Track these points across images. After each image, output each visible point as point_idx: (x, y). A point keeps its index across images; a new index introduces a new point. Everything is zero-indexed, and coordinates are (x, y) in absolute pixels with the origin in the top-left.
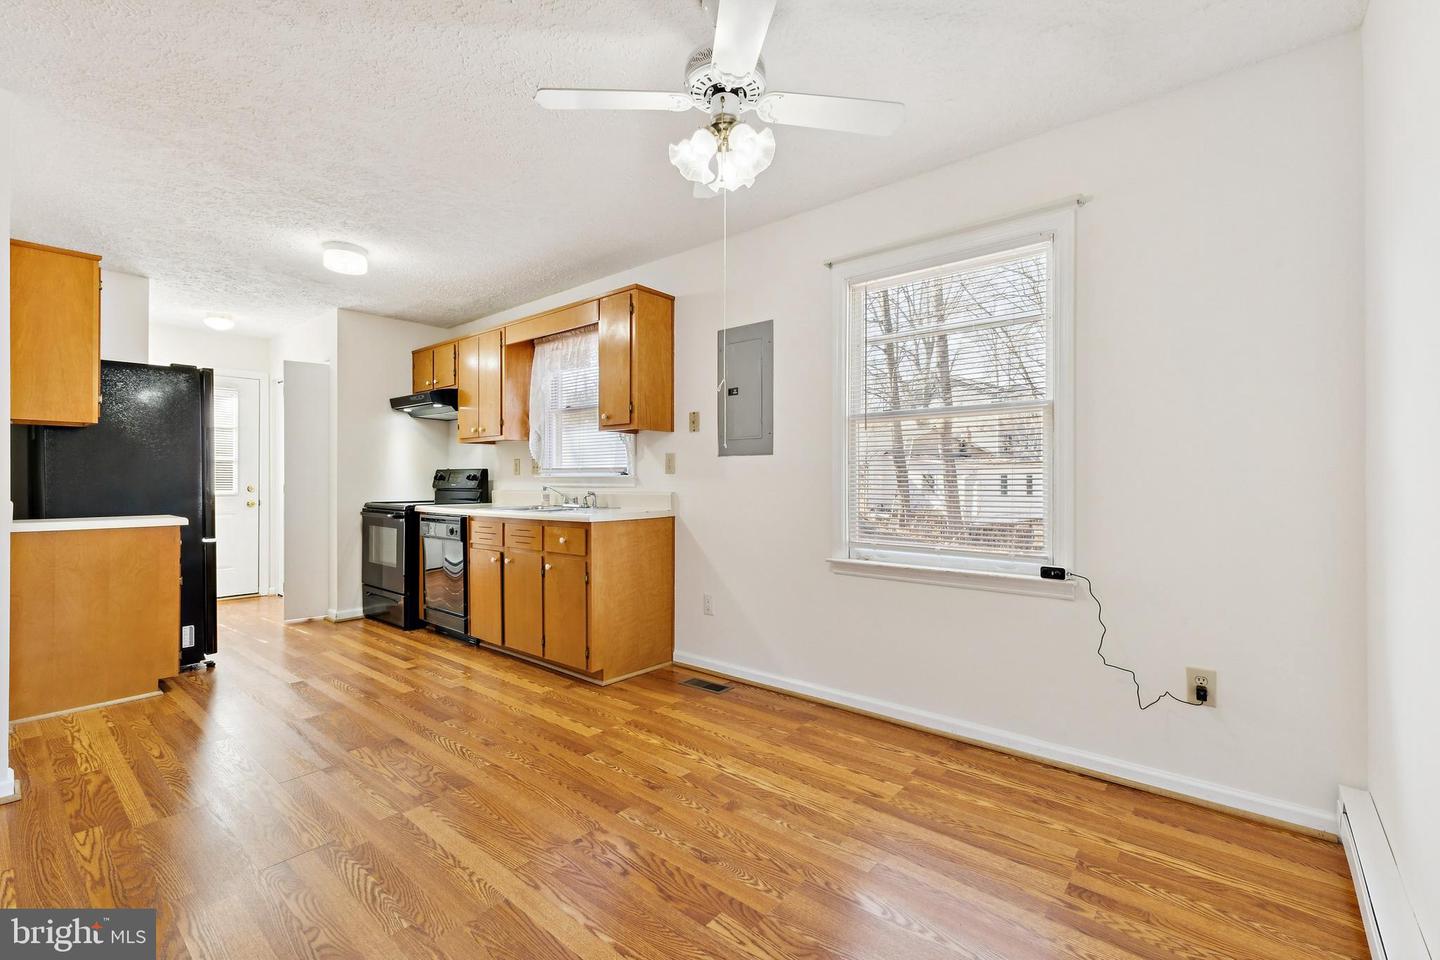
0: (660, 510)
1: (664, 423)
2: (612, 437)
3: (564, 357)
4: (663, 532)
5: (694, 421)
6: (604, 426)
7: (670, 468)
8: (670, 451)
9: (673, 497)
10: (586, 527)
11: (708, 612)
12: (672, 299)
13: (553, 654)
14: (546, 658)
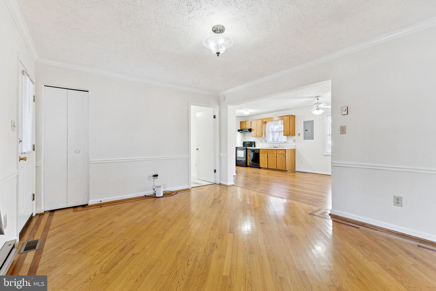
0: (294, 148)
1: (294, 135)
2: (285, 137)
3: (273, 124)
4: (294, 151)
5: (299, 135)
6: (284, 135)
7: (294, 141)
8: (294, 139)
9: (295, 146)
10: (285, 150)
11: (302, 163)
12: (295, 116)
13: (278, 168)
14: (277, 169)
